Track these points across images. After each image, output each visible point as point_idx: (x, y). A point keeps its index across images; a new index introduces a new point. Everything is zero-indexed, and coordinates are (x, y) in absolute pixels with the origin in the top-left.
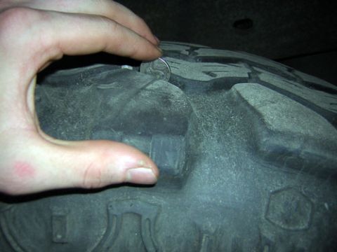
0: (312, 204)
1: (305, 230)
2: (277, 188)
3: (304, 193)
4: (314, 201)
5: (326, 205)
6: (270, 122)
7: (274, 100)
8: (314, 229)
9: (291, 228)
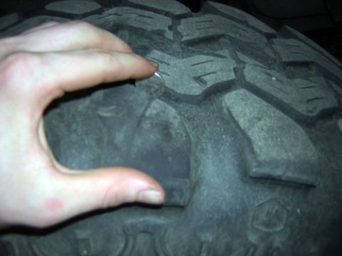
0: (288, 211)
1: (281, 231)
2: (261, 202)
3: (281, 202)
4: (289, 208)
5: (298, 211)
6: (258, 151)
7: (260, 115)
8: (288, 229)
9: (271, 230)
